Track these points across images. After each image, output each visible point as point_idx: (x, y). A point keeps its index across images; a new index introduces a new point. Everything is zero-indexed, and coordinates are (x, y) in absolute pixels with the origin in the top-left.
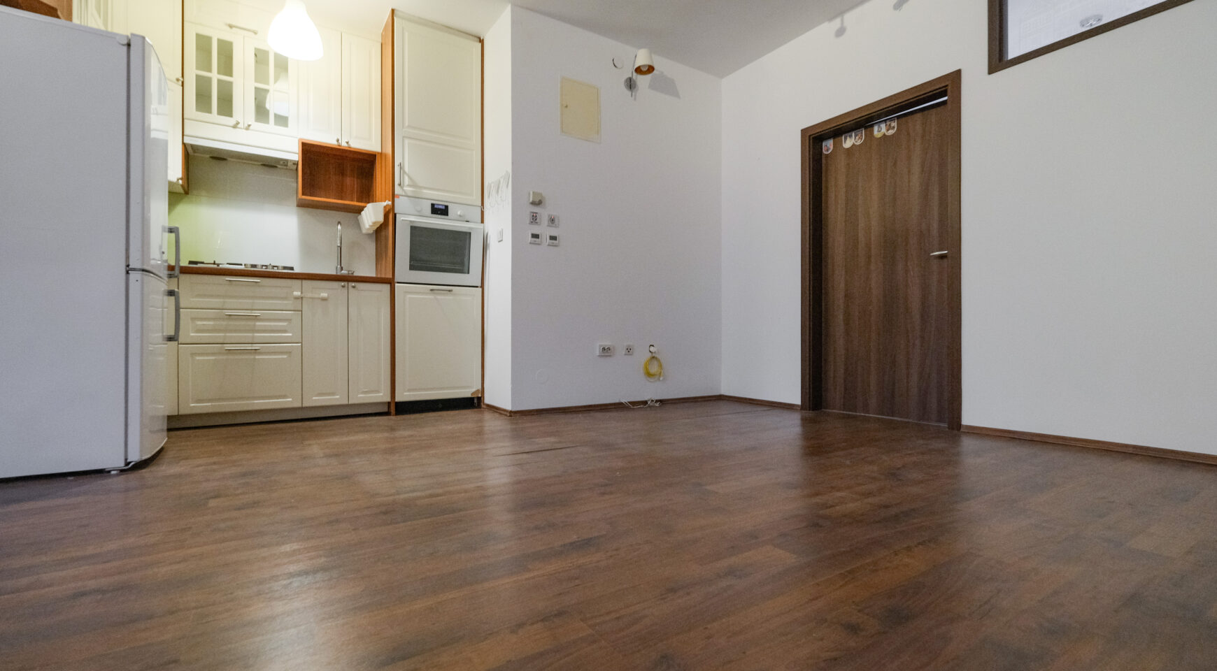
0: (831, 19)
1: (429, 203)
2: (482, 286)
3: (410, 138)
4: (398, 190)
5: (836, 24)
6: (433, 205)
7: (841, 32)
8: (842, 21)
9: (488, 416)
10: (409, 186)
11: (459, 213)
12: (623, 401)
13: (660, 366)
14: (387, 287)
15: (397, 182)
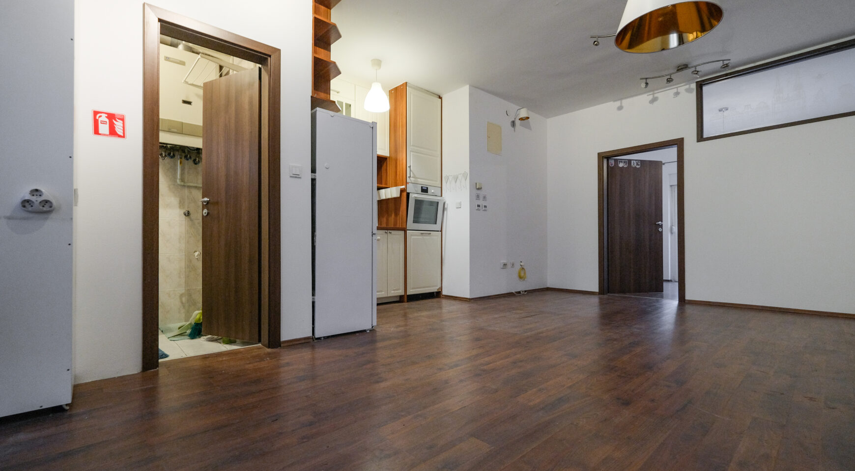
0: (615, 101)
1: (421, 186)
2: (441, 231)
3: (413, 152)
4: (408, 180)
5: (618, 104)
6: (422, 187)
7: (620, 108)
8: (621, 103)
9: (444, 302)
10: (413, 177)
11: (433, 191)
12: (513, 291)
13: (525, 273)
14: (403, 232)
15: (408, 175)
